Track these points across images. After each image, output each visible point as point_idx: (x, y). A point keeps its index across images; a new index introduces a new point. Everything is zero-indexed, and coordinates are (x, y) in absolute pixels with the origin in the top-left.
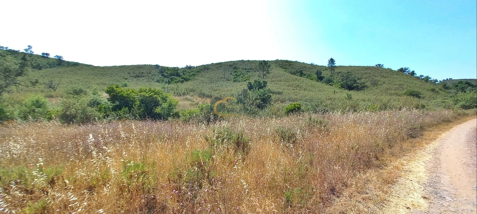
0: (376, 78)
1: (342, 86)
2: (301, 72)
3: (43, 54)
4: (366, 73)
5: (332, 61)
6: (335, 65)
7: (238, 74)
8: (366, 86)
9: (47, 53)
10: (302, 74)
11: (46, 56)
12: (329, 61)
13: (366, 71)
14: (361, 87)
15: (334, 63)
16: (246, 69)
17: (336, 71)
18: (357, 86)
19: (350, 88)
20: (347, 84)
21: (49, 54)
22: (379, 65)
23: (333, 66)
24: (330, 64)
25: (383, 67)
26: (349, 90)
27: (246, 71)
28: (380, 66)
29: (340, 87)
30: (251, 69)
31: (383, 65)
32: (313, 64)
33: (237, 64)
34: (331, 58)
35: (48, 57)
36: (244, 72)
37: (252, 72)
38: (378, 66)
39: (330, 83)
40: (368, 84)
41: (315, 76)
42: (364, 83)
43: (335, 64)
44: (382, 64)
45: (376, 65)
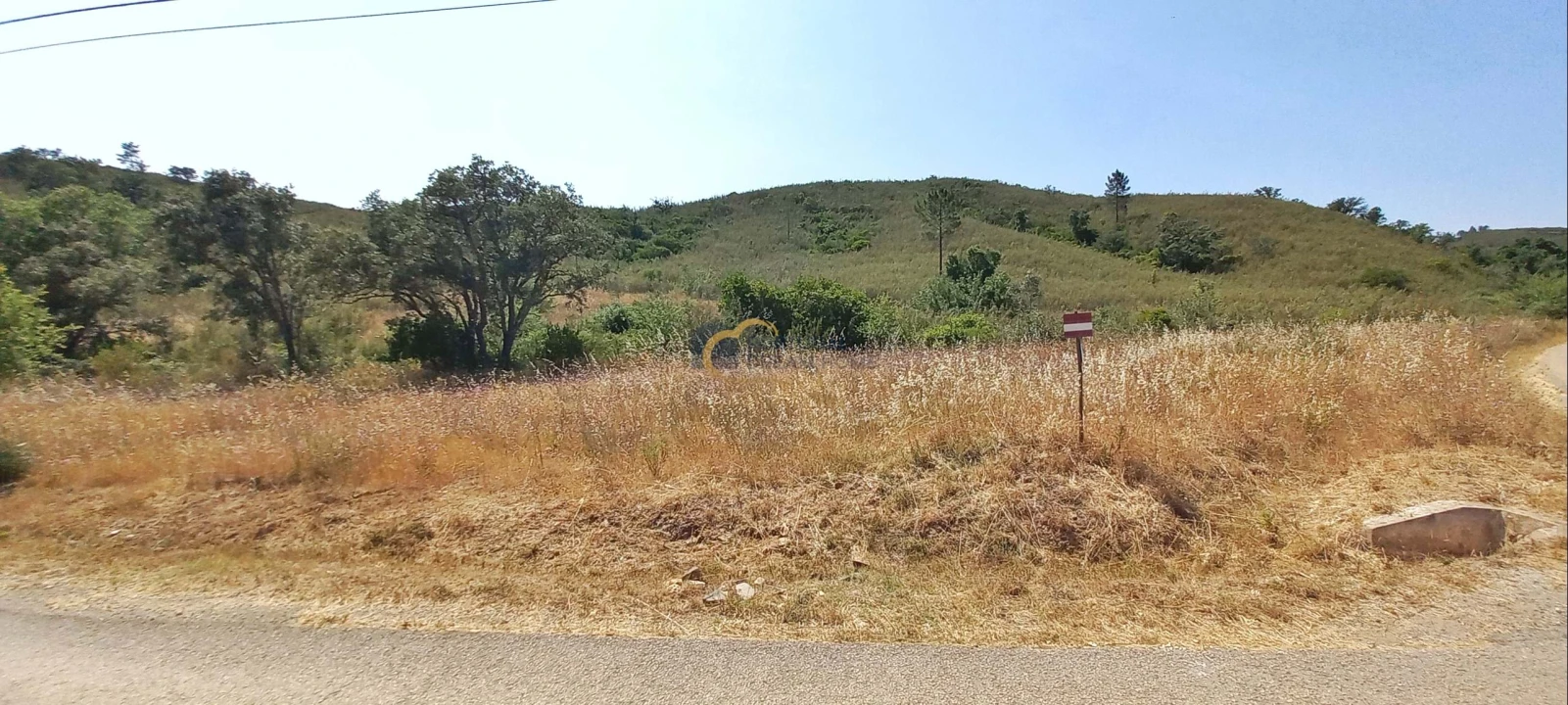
0: (1263, 235)
1: (1164, 261)
2: (1021, 216)
3: (175, 170)
4: (1230, 219)
5: (1119, 179)
6: (1129, 192)
7: (827, 227)
8: (1240, 259)
9: (185, 169)
10: (1023, 225)
11: (183, 177)
12: (1111, 181)
13: (1230, 211)
14: (1224, 262)
15: (1127, 186)
16: (845, 211)
17: (1133, 210)
18: (1208, 258)
19: (1191, 265)
20: (1180, 254)
21: (194, 172)
22: (1268, 190)
23: (1123, 197)
24: (1111, 190)
25: (1279, 197)
26: (1191, 272)
27: (848, 216)
28: (1269, 194)
29: (1158, 261)
30: (862, 209)
31: (1278, 190)
32: (1051, 188)
33: (813, 195)
34: (1115, 172)
35: (192, 180)
36: (842, 219)
37: (868, 220)
38: (1263, 192)
39: (1121, 252)
40: (1243, 250)
41: (1069, 229)
42: (1230, 250)
43: (1129, 188)
44: (1275, 187)
45: (1257, 191)
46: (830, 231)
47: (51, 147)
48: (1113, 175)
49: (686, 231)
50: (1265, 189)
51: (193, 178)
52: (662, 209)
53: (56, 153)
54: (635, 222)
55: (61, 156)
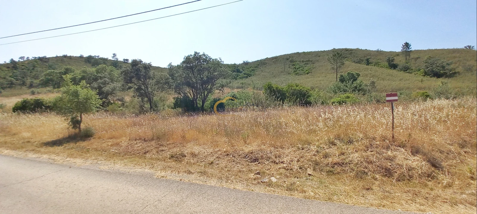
0: (468, 63)
1: (426, 74)
2: (367, 60)
3: (124, 60)
4: (455, 57)
5: (407, 45)
6: (411, 50)
7: (297, 67)
8: (458, 72)
9: (127, 59)
10: (368, 63)
11: (126, 61)
12: (403, 46)
13: (454, 55)
14: (452, 74)
15: (410, 47)
16: (303, 61)
17: (412, 56)
18: (445, 73)
19: (438, 75)
20: (433, 71)
21: (128, 60)
22: (469, 47)
23: (408, 51)
24: (404, 49)
25: (474, 49)
26: (438, 78)
27: (304, 63)
28: (470, 48)
29: (424, 74)
30: (309, 61)
31: (473, 46)
32: (379, 50)
33: (292, 57)
34: (405, 43)
35: (128, 62)
36: (302, 64)
37: (311, 64)
38: (468, 47)
39: (407, 71)
40: (460, 69)
41: (387, 64)
42: (455, 69)
43: (411, 48)
44: (472, 46)
45: (465, 47)
46: (298, 68)
47: (97, 55)
48: (405, 44)
49: (253, 70)
50: (468, 46)
51: (128, 61)
52: (246, 64)
53: (98, 56)
54: (238, 68)
55: (99, 57)
